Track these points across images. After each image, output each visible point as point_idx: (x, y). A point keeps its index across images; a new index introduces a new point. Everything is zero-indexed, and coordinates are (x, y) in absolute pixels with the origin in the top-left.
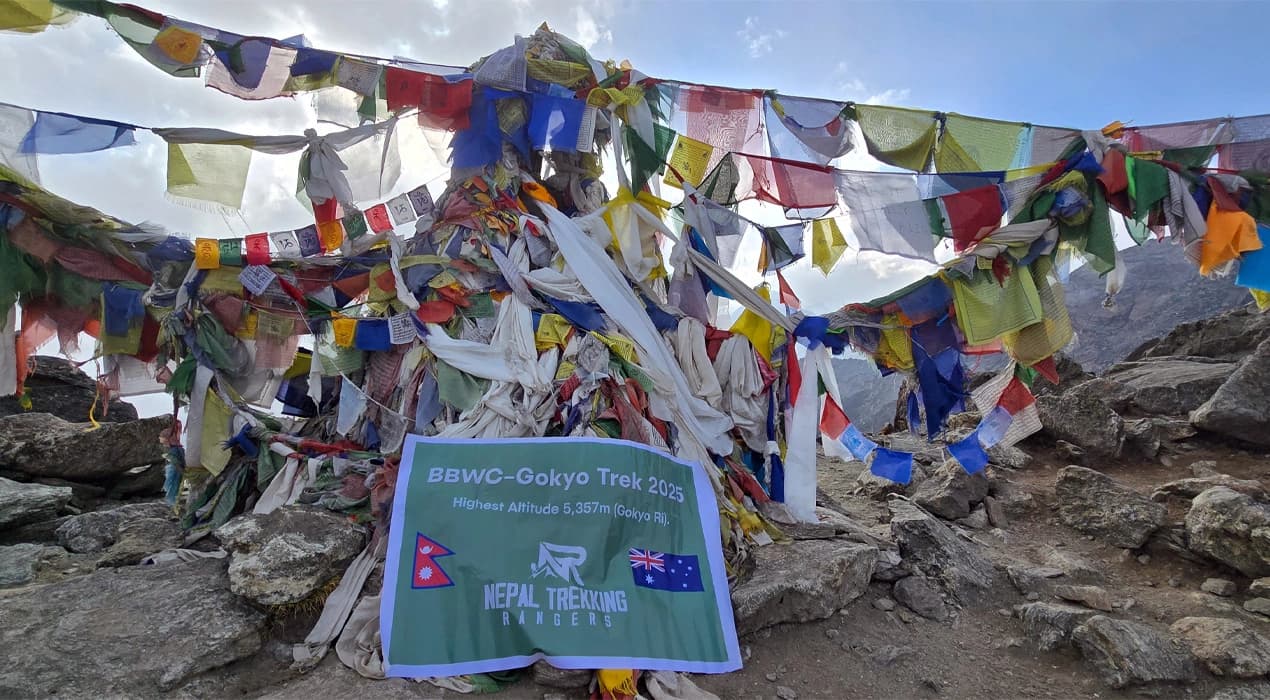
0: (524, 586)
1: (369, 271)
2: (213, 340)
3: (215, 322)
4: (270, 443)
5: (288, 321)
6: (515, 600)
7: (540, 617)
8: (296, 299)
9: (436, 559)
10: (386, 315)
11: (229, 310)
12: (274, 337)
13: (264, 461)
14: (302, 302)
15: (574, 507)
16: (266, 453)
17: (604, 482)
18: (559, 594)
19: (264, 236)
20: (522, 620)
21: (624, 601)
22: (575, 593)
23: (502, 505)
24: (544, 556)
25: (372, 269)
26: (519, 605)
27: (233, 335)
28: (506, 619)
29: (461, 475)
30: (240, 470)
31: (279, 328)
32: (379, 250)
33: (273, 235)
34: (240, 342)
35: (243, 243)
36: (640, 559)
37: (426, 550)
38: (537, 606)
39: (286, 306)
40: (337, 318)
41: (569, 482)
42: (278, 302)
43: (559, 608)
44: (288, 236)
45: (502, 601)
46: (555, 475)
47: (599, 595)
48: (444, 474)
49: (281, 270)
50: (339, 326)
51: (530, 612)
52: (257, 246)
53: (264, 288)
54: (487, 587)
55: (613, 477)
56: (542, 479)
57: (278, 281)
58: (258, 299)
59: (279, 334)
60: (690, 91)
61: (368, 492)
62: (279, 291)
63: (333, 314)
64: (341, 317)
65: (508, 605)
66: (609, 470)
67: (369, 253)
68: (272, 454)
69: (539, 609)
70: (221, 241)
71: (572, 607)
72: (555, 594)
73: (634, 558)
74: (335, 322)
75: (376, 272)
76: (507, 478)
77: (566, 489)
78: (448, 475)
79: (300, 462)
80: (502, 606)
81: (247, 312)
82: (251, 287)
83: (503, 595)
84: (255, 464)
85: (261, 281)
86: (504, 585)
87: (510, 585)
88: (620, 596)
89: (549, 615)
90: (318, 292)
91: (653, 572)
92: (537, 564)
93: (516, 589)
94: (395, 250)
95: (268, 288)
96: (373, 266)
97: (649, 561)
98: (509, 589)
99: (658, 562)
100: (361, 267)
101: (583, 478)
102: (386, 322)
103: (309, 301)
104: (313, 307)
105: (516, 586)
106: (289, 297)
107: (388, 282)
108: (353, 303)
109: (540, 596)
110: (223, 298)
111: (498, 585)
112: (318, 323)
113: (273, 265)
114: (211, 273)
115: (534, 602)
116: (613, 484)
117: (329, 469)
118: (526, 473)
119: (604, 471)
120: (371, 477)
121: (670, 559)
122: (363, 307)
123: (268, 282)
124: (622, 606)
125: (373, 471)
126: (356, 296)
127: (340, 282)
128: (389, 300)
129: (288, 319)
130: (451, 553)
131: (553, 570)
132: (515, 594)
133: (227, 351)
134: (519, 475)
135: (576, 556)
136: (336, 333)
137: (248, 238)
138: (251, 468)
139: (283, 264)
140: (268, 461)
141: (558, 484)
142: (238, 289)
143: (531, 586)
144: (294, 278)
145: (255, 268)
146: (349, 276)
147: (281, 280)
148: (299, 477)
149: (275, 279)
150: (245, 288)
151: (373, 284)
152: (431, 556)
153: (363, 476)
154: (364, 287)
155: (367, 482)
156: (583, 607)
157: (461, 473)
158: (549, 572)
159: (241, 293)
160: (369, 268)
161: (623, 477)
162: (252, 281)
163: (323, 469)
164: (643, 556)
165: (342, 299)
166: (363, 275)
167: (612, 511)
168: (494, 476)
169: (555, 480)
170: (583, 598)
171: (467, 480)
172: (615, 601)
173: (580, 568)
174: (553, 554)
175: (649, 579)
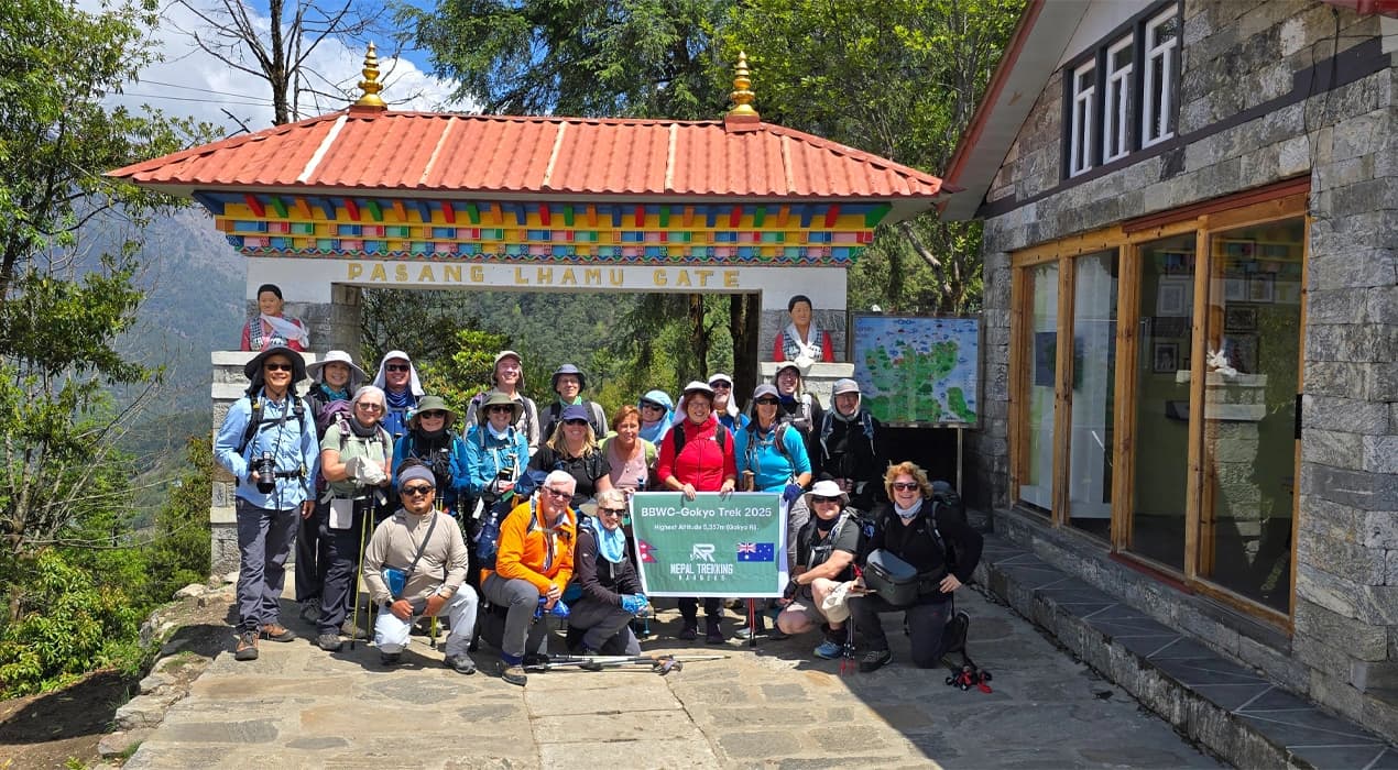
0: (688, 565)
6: (684, 571)
7: (695, 578)
9: (648, 551)
15: (708, 526)
17: (721, 515)
20: (687, 579)
21: (731, 569)
22: (710, 566)
23: (676, 526)
24: (695, 550)
26: (686, 572)
28: (680, 578)
29: (656, 512)
37: (644, 547)
38: (693, 573)
41: (706, 514)
43: (702, 572)
45: (679, 570)
46: (699, 511)
47: (721, 566)
48: (649, 511)
51: (691, 575)
54: (672, 565)
55: (726, 512)
56: (693, 513)
65: (682, 572)
66: (723, 508)
71: (707, 572)
72: (701, 566)
73: (740, 547)
76: (677, 512)
77: (705, 518)
80: (679, 572)
83: (679, 568)
86: (679, 564)
87: (682, 565)
88: (730, 566)
89: (699, 576)
91: (750, 553)
92: (693, 554)
97: (747, 547)
98: (682, 567)
99: (753, 548)
105: (684, 565)
109: (695, 569)
111: (677, 564)
115: (692, 571)
116: (726, 515)
118: (685, 510)
119: (721, 509)
121: (759, 546)
124: (730, 571)
130: (655, 549)
131: (700, 556)
132: (684, 568)
134: (682, 512)
135: (709, 548)
141: (701, 515)
143: (691, 565)
152: (646, 549)
156: (712, 572)
157: (656, 510)
158: (698, 557)
161: (731, 511)
164: (744, 546)
167: (726, 527)
168: (671, 512)
169: (699, 513)
170: (713, 569)
171: (659, 514)
172: (727, 569)
173: (712, 554)
174: (700, 548)
175: (747, 557)
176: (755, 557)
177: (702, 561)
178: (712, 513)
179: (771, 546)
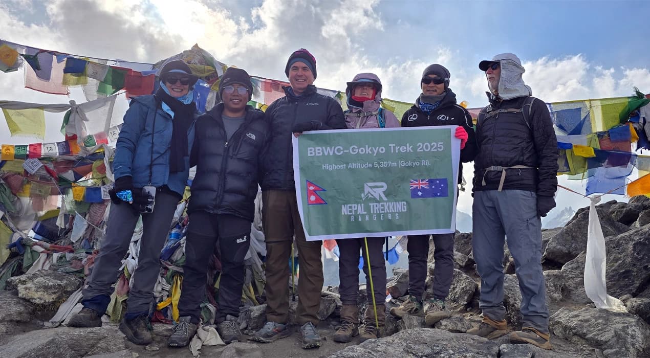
0: (359, 205)
1: (93, 163)
2: (4, 196)
3: (6, 188)
4: (32, 246)
5: (48, 188)
6: (356, 211)
7: (367, 218)
8: (53, 176)
9: (317, 192)
10: (100, 185)
11: (15, 182)
12: (40, 196)
13: (28, 255)
14: (56, 179)
15: (379, 164)
16: (29, 251)
17: (392, 152)
18: (375, 206)
19: (40, 145)
20: (360, 219)
21: (405, 207)
22: (382, 206)
23: (345, 165)
24: (367, 189)
25: (95, 162)
26: (358, 213)
27: (15, 195)
28: (352, 219)
29: (323, 151)
30: (14, 262)
31: (43, 191)
32: (99, 153)
33: (44, 144)
34: (18, 198)
35: (28, 147)
36: (415, 184)
37: (312, 188)
38: (366, 213)
39: (48, 180)
40: (75, 186)
41: (376, 152)
42: (42, 178)
43: (375, 212)
44: (52, 145)
45: (351, 211)
46: (369, 148)
47: (394, 204)
48: (315, 151)
49: (45, 162)
50: (76, 190)
51: (363, 216)
52: (35, 149)
53: (36, 170)
54: (343, 206)
55: (397, 148)
56: (362, 151)
57: (43, 167)
58: (33, 176)
59: (43, 194)
60: (265, 82)
61: (83, 266)
62: (44, 172)
63: (73, 185)
64: (77, 186)
65: (354, 213)
66: (394, 145)
67: (94, 154)
68: (33, 252)
69: (367, 214)
70: (16, 146)
71: (381, 212)
72: (373, 206)
73: (412, 184)
74: (74, 189)
75: (96, 164)
76: (345, 151)
77: (375, 155)
78: (317, 151)
79: (48, 255)
80: (351, 214)
81: (26, 182)
82: (29, 170)
83: (351, 209)
84: (22, 260)
85: (34, 167)
86: (350, 205)
87: (353, 205)
88: (404, 204)
89: (371, 216)
90: (65, 173)
91: (423, 190)
92: (364, 193)
93: (356, 207)
94: (107, 153)
95: (38, 170)
96: (95, 161)
97: (419, 184)
98: (353, 207)
99: (425, 184)
100: (89, 161)
101: (382, 150)
102: (100, 188)
103: (60, 177)
104: (61, 180)
105: (356, 205)
106: (49, 175)
107: (102, 169)
108: (83, 179)
109: (367, 209)
110: (13, 175)
111: (348, 205)
112: (64, 188)
113: (41, 159)
114: (8, 162)
115: (364, 211)
116: (397, 152)
117: (64, 258)
118: (353, 148)
119: (392, 145)
120: (86, 259)
121: (431, 182)
122: (89, 181)
123: (38, 167)
124: (404, 209)
125: (86, 257)
126: (85, 176)
127: (77, 168)
128: (102, 178)
129: (47, 187)
130: (324, 190)
131: (372, 195)
132: (356, 209)
133: (12, 202)
134: (351, 150)
135: (382, 187)
136: (73, 194)
137: (30, 145)
138: (20, 261)
139: (48, 159)
140: (29, 255)
141: (370, 153)
142: (22, 171)
143: (363, 205)
144: (53, 166)
145: (32, 160)
146: (82, 165)
147: (46, 167)
148: (48, 262)
149: (42, 166)
150: (25, 170)
151: (94, 170)
152: (314, 191)
153: (81, 260)
154: (90, 170)
155: (83, 262)
156: (386, 212)
157: (323, 149)
158: (370, 196)
159: (23, 173)
160: (93, 162)
161: (402, 147)
162: (30, 167)
163: (61, 258)
164: (416, 183)
165: (78, 176)
166: (90, 165)
167: (398, 164)
168: (339, 150)
169: (368, 151)
170: (386, 208)
171: (326, 154)
172: (401, 207)
173: (384, 192)
174: (371, 187)
175: (420, 193)
176: (426, 194)
177: (375, 201)
178: (383, 150)
179: (444, 181)
